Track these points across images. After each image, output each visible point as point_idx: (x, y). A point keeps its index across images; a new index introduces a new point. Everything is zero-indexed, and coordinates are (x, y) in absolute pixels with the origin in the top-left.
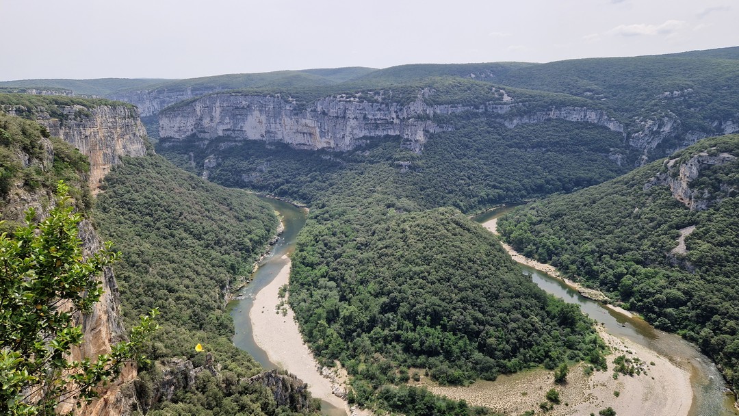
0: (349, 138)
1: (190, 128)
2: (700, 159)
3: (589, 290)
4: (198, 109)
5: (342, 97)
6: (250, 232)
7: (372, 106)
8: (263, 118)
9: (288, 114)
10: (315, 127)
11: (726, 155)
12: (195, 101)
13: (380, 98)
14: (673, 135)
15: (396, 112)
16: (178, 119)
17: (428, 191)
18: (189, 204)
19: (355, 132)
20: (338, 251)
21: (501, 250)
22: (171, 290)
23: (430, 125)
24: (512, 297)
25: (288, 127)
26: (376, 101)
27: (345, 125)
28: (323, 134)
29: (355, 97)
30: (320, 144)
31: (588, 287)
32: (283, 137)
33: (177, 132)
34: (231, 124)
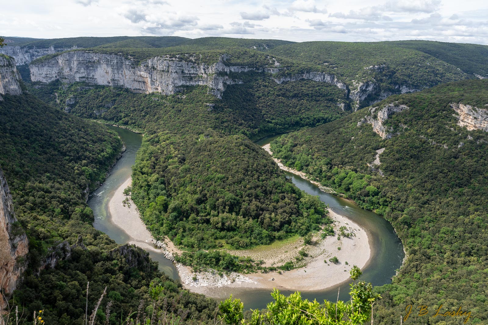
0: (172, 86)
1: (54, 76)
2: (389, 108)
3: (325, 187)
4: (60, 61)
5: (167, 57)
6: (102, 151)
7: (188, 64)
8: (110, 70)
9: (128, 67)
10: (147, 78)
12: (57, 55)
13: (193, 59)
14: (374, 93)
15: (204, 69)
16: (45, 68)
17: (226, 124)
19: (176, 82)
21: (273, 163)
22: (47, 192)
23: (227, 79)
25: (127, 77)
26: (191, 61)
27: (169, 77)
28: (153, 82)
29: (176, 57)
30: (151, 90)
31: (325, 185)
32: (124, 83)
33: (44, 78)
34: (86, 73)
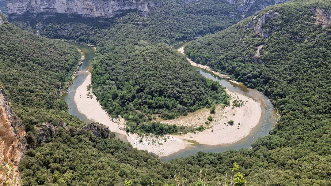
0: (111, 11)
1: (25, 8)
2: (266, 16)
3: (222, 75)
6: (67, 61)
10: (93, 6)
11: (276, 13)
14: (255, 5)
16: (17, 3)
17: (152, 36)
18: (33, 48)
19: (114, 7)
20: (113, 67)
21: (187, 61)
22: (32, 92)
23: (150, 3)
24: (192, 81)
25: (79, 6)
27: (108, 4)
28: (98, 9)
30: (97, 14)
31: (222, 73)
32: (77, 11)
33: (18, 10)
34: (48, 5)
